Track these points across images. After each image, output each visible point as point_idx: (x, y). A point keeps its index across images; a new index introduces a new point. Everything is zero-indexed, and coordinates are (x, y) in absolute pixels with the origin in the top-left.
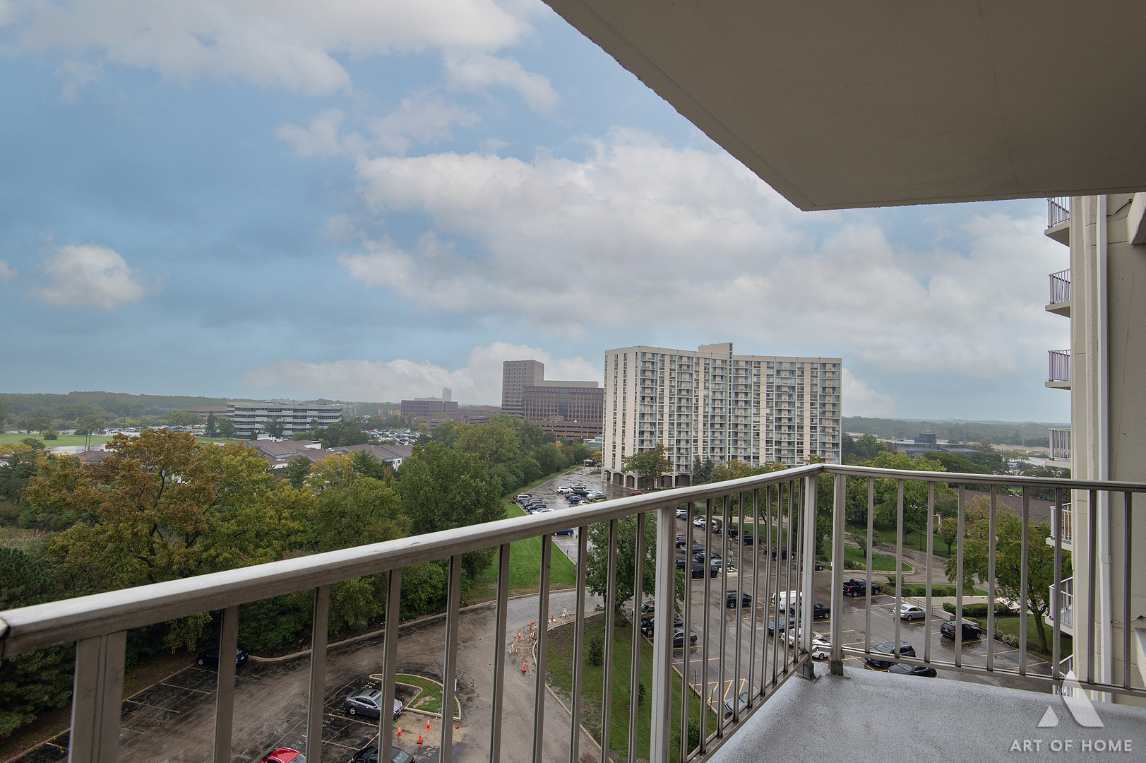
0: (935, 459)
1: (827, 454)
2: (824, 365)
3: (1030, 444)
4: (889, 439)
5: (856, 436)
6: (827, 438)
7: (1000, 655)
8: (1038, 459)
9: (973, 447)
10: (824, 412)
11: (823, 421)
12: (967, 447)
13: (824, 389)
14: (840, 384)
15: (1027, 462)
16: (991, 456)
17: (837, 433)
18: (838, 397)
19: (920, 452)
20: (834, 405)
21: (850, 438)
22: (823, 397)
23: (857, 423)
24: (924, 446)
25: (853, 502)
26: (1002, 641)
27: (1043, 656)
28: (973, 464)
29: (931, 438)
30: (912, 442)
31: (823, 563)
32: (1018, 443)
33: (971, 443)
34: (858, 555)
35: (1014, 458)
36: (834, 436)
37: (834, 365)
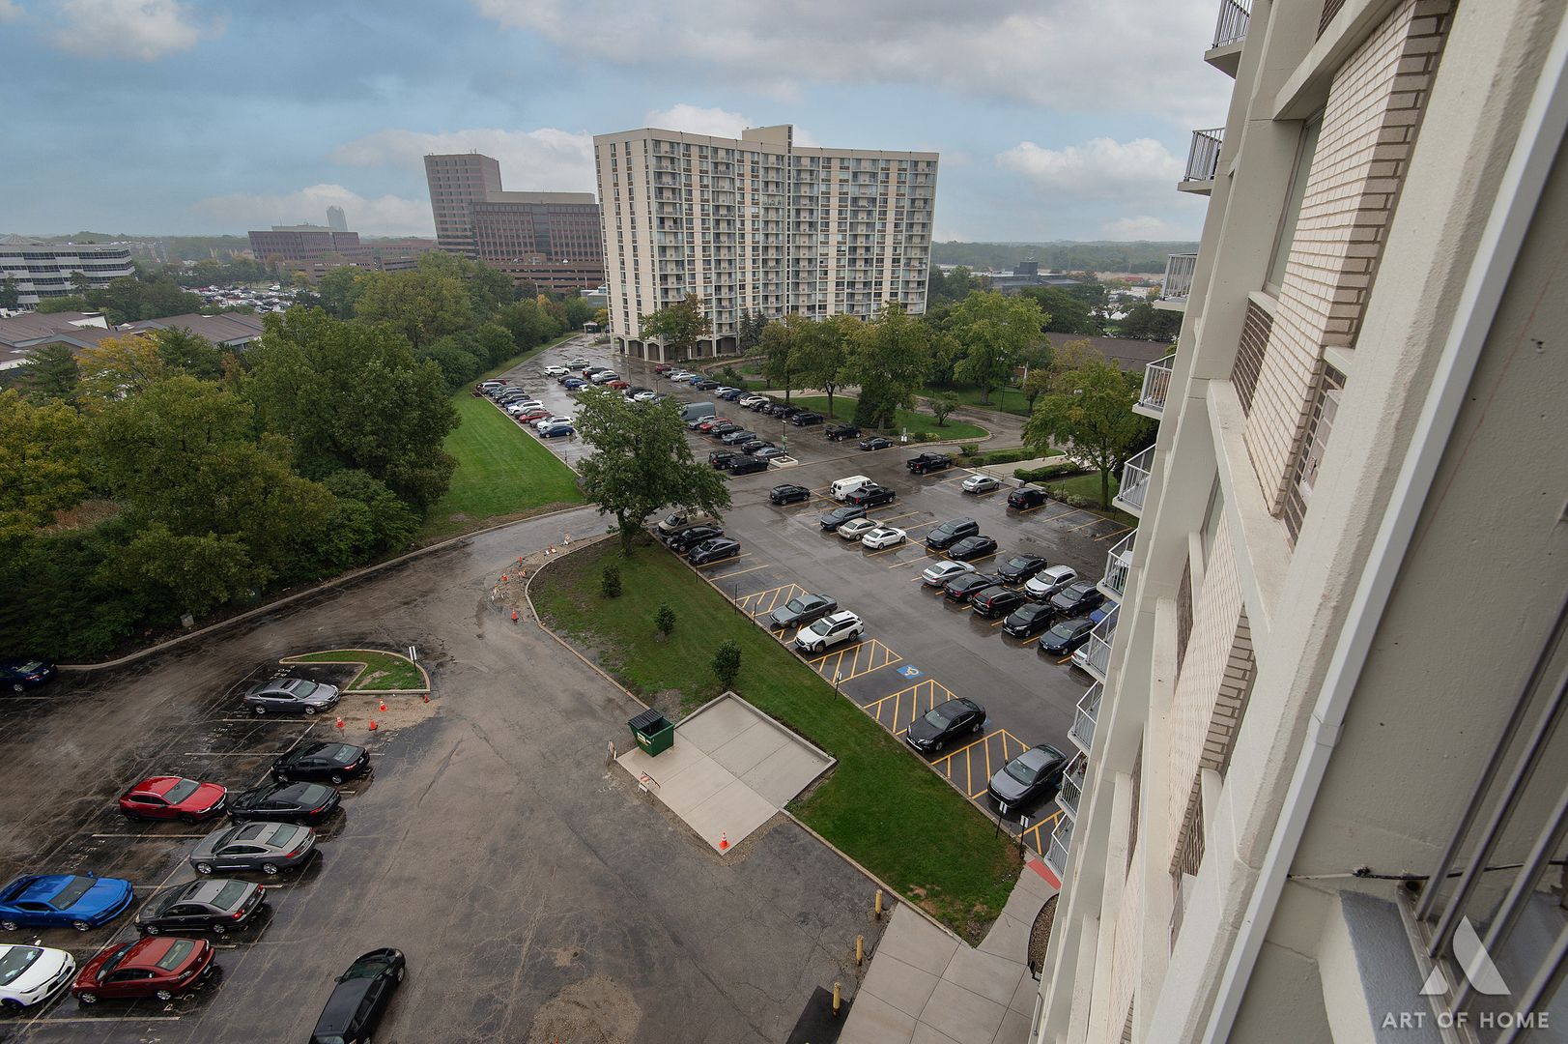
0: (1031, 295)
1: (910, 297)
2: (916, 163)
3: (1136, 269)
4: (985, 272)
5: (947, 269)
6: (912, 274)
7: (1062, 518)
8: (1140, 289)
9: (1076, 278)
10: (910, 237)
11: (909, 250)
12: (1070, 278)
13: (913, 201)
14: (933, 194)
15: (1128, 293)
16: (1093, 288)
17: (924, 266)
18: (930, 214)
19: (1017, 287)
20: (924, 225)
21: (940, 272)
22: (911, 213)
23: (952, 251)
24: (1023, 279)
25: (934, 361)
26: (1066, 503)
27: (1103, 513)
28: (1072, 300)
29: (1032, 267)
30: (1011, 274)
31: (893, 438)
32: (1124, 270)
33: (1074, 273)
34: (932, 424)
35: (1117, 288)
36: (920, 271)
37: (929, 164)
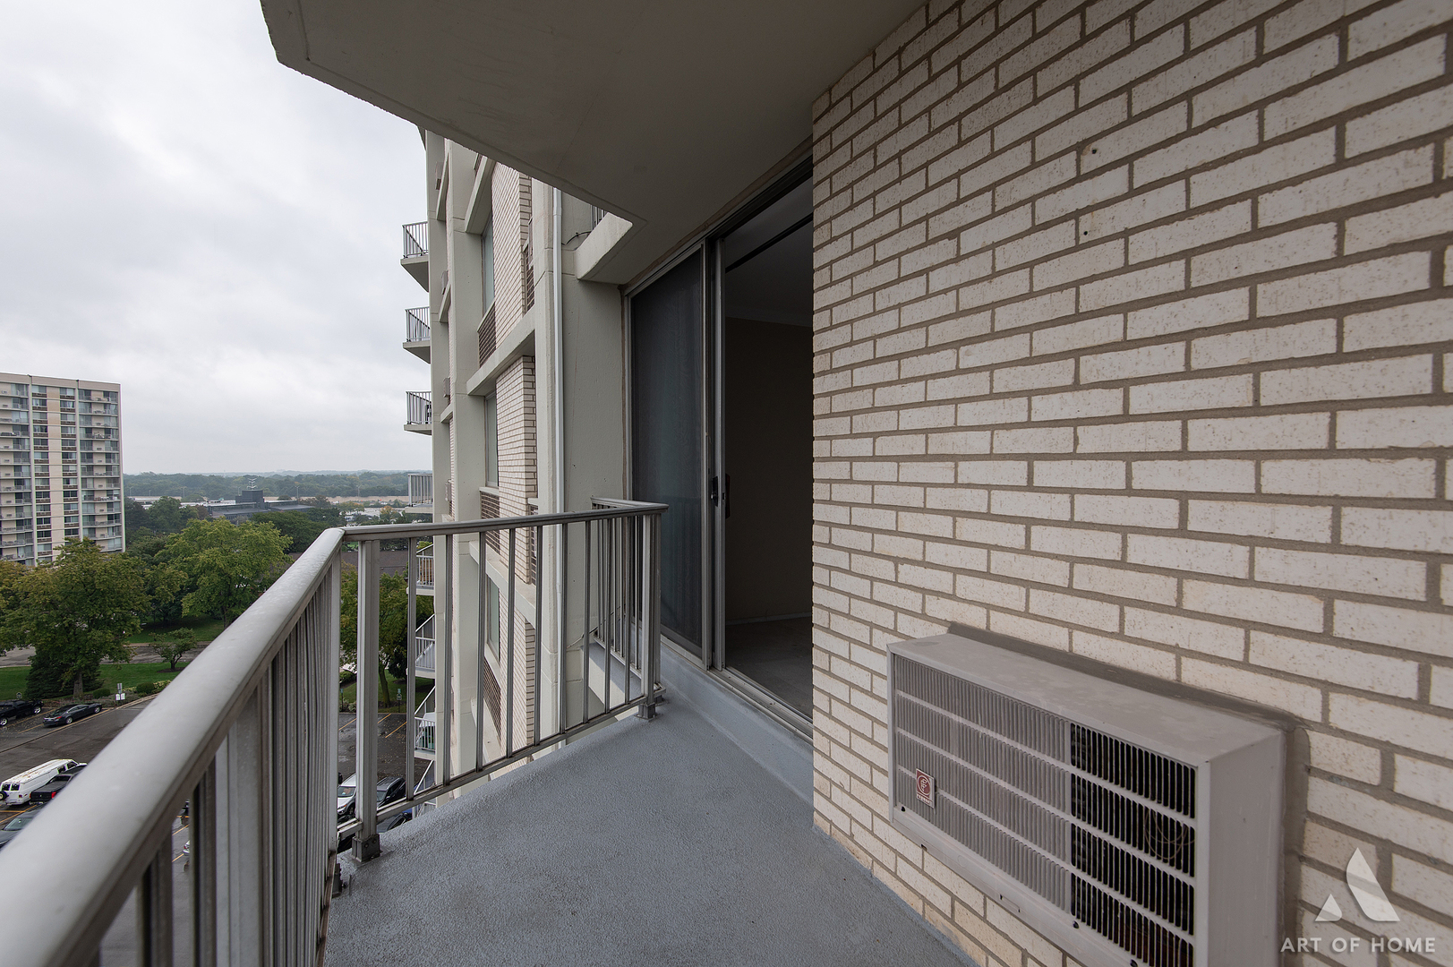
0: (266, 520)
1: (98, 533)
2: (88, 393)
3: (365, 493)
4: (200, 501)
5: (147, 501)
6: (98, 508)
7: (347, 727)
8: (373, 509)
9: (307, 503)
10: (91, 468)
11: (90, 482)
12: (301, 503)
13: (89, 431)
14: (118, 424)
15: (363, 513)
16: (328, 511)
17: (116, 499)
18: (116, 444)
19: (243, 514)
20: (108, 456)
21: (139, 505)
22: (88, 443)
23: (147, 483)
24: (248, 507)
25: (151, 597)
26: (349, 711)
27: (387, 709)
28: (310, 522)
29: (258, 495)
30: (233, 503)
31: (101, 701)
32: (354, 494)
33: (305, 498)
34: (160, 671)
35: (351, 510)
36: (110, 505)
37: (106, 394)
